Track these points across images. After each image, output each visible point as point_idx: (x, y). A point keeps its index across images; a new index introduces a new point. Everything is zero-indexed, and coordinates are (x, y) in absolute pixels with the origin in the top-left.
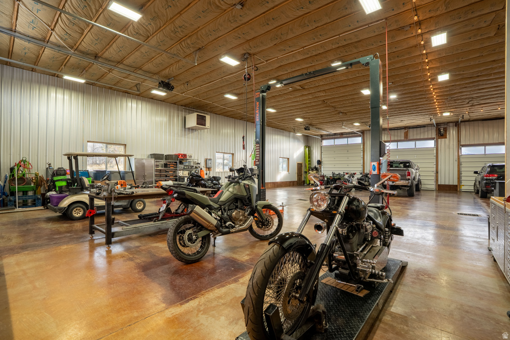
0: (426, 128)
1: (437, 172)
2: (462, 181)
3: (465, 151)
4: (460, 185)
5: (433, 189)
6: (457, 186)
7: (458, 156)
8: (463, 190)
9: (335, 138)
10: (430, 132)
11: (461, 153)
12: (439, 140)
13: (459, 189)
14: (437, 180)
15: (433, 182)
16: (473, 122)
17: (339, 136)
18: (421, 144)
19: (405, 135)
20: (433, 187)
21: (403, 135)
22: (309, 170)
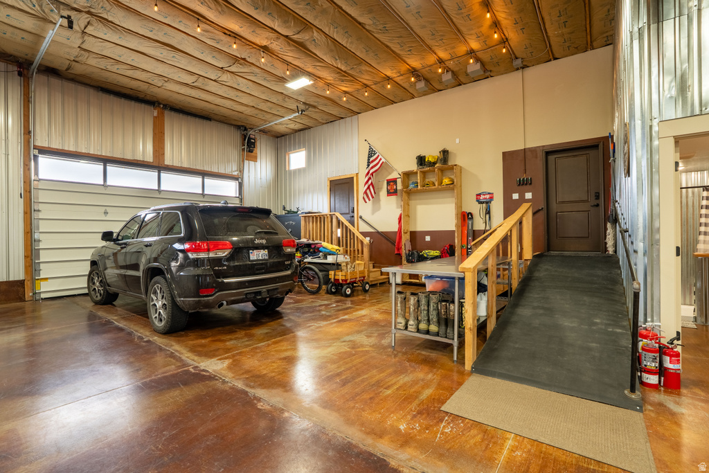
2: (42, 266)
3: (48, 168)
4: (33, 281)
6: (21, 283)
7: (27, 182)
8: (43, 296)
11: (36, 173)
13: (29, 294)
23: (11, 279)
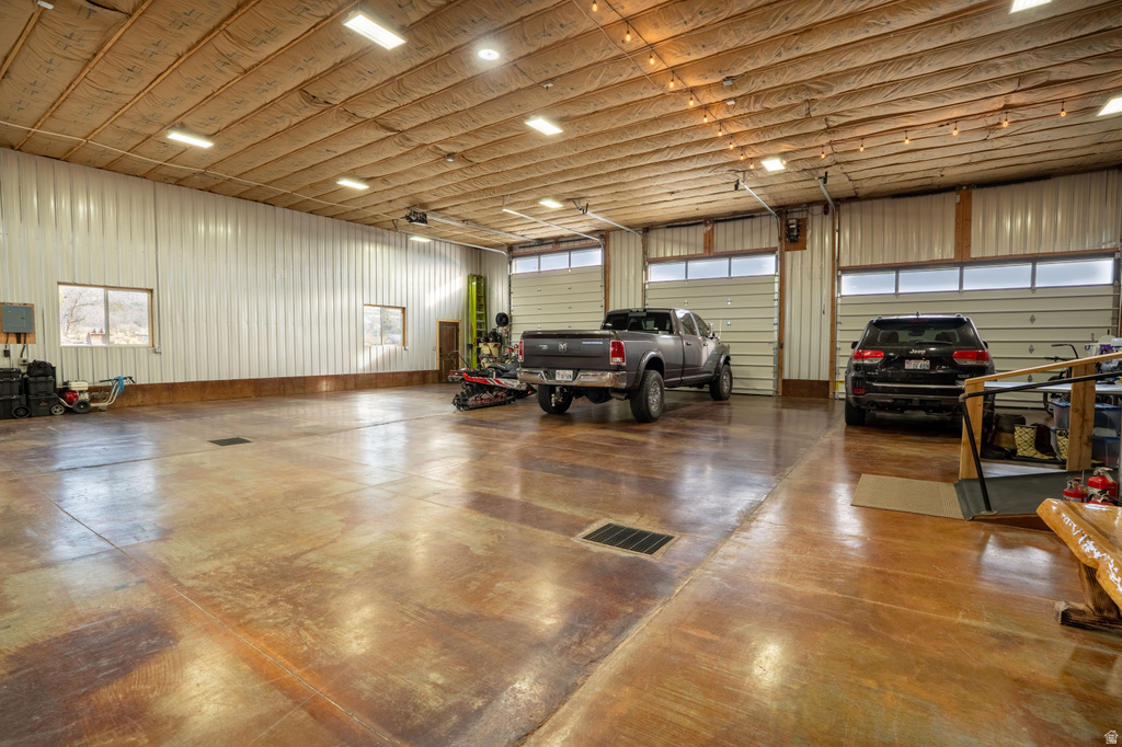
0: (756, 222)
1: (781, 345)
3: (848, 285)
4: (835, 382)
5: (771, 393)
6: (827, 383)
7: (833, 300)
8: (840, 397)
9: (539, 254)
10: (766, 232)
11: (839, 291)
12: (788, 254)
13: (831, 394)
14: (779, 368)
15: (769, 374)
16: (869, 203)
17: (550, 247)
18: (742, 267)
19: (705, 243)
20: (768, 386)
21: (701, 240)
22: (479, 342)
23: (811, 379)
